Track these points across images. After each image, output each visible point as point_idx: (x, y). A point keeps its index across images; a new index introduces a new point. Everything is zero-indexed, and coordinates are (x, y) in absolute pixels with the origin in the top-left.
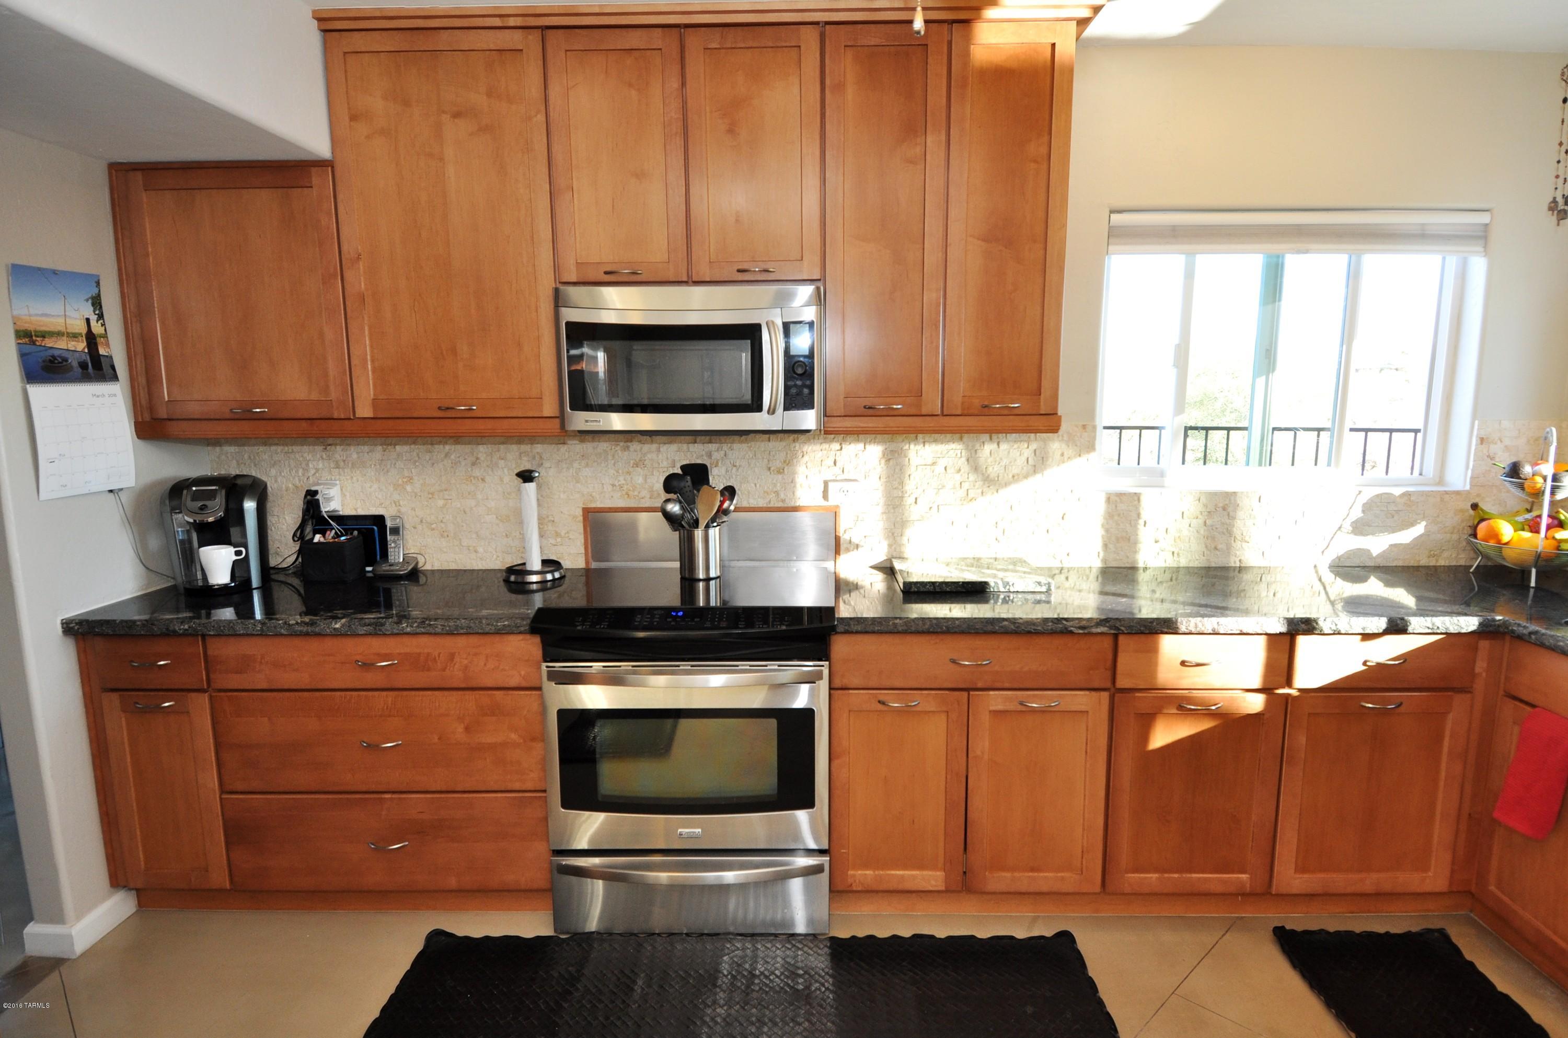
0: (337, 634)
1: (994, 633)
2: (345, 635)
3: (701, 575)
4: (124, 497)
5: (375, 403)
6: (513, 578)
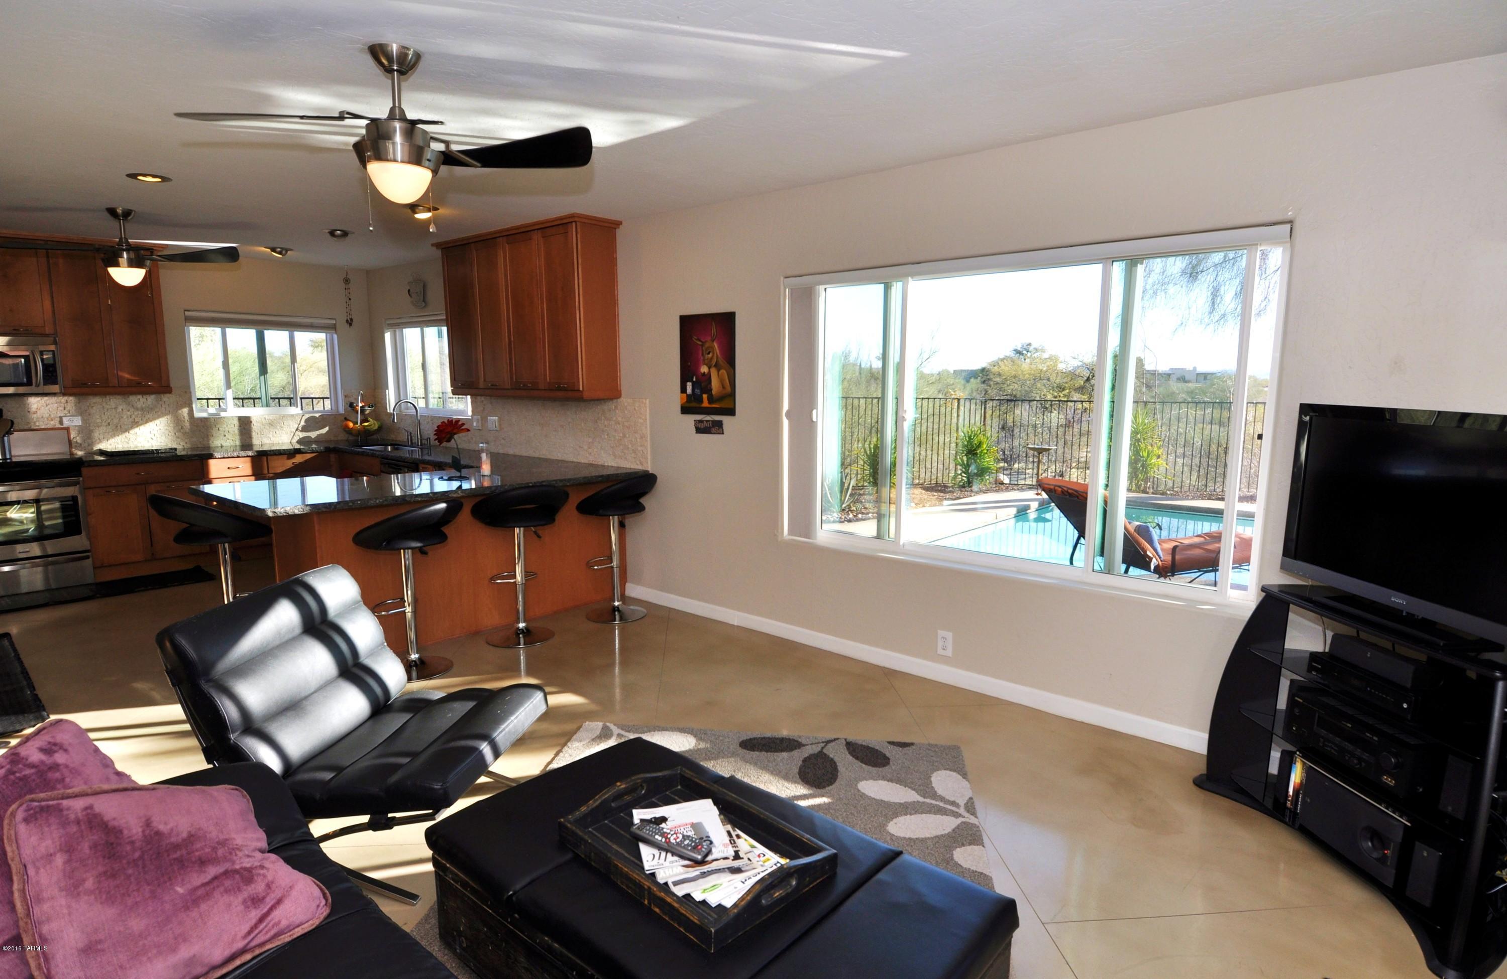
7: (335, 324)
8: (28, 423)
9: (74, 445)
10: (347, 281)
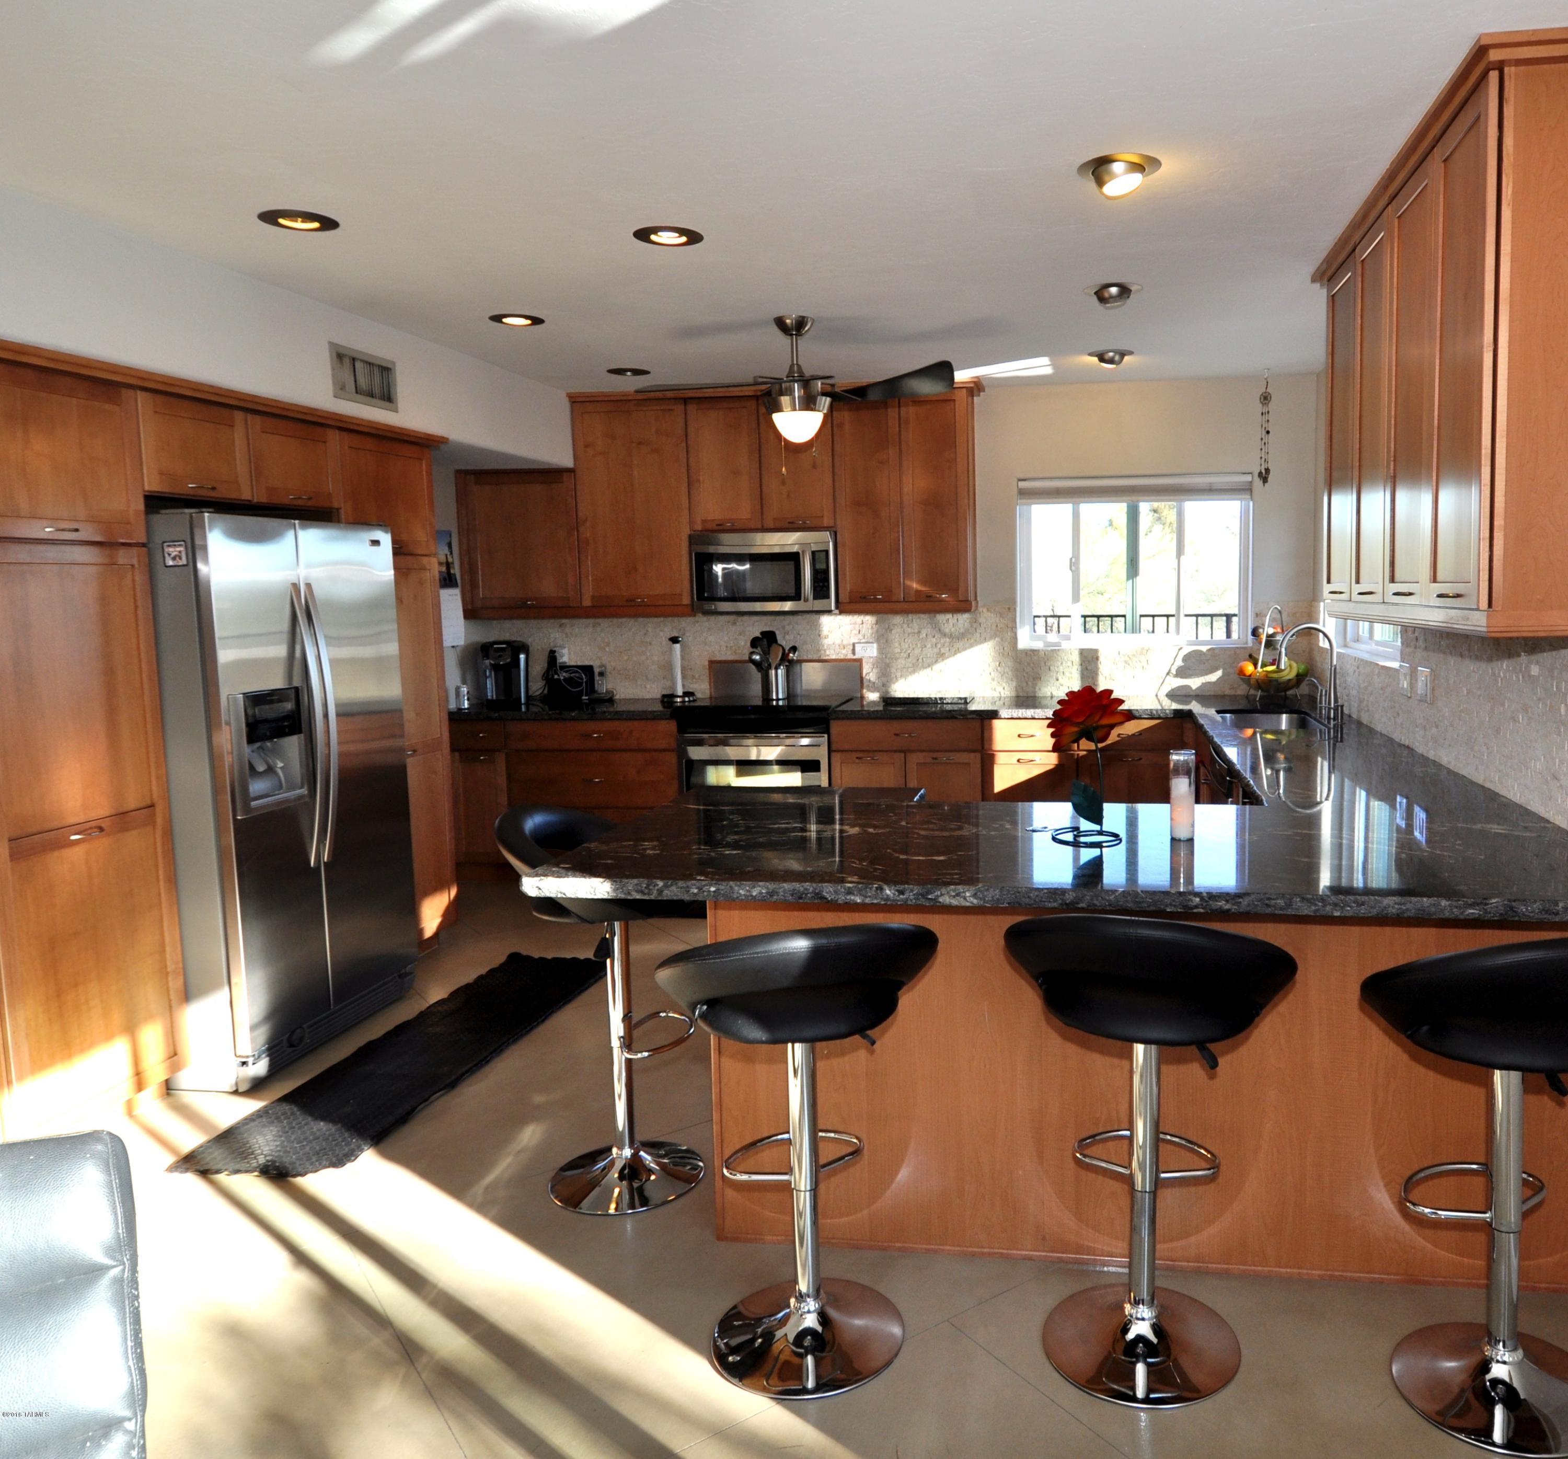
0: (573, 719)
1: (915, 718)
2: (577, 720)
3: (774, 697)
4: (458, 649)
5: (593, 598)
6: (666, 700)
7: (1251, 482)
8: (818, 651)
9: (865, 684)
10: (1265, 398)
